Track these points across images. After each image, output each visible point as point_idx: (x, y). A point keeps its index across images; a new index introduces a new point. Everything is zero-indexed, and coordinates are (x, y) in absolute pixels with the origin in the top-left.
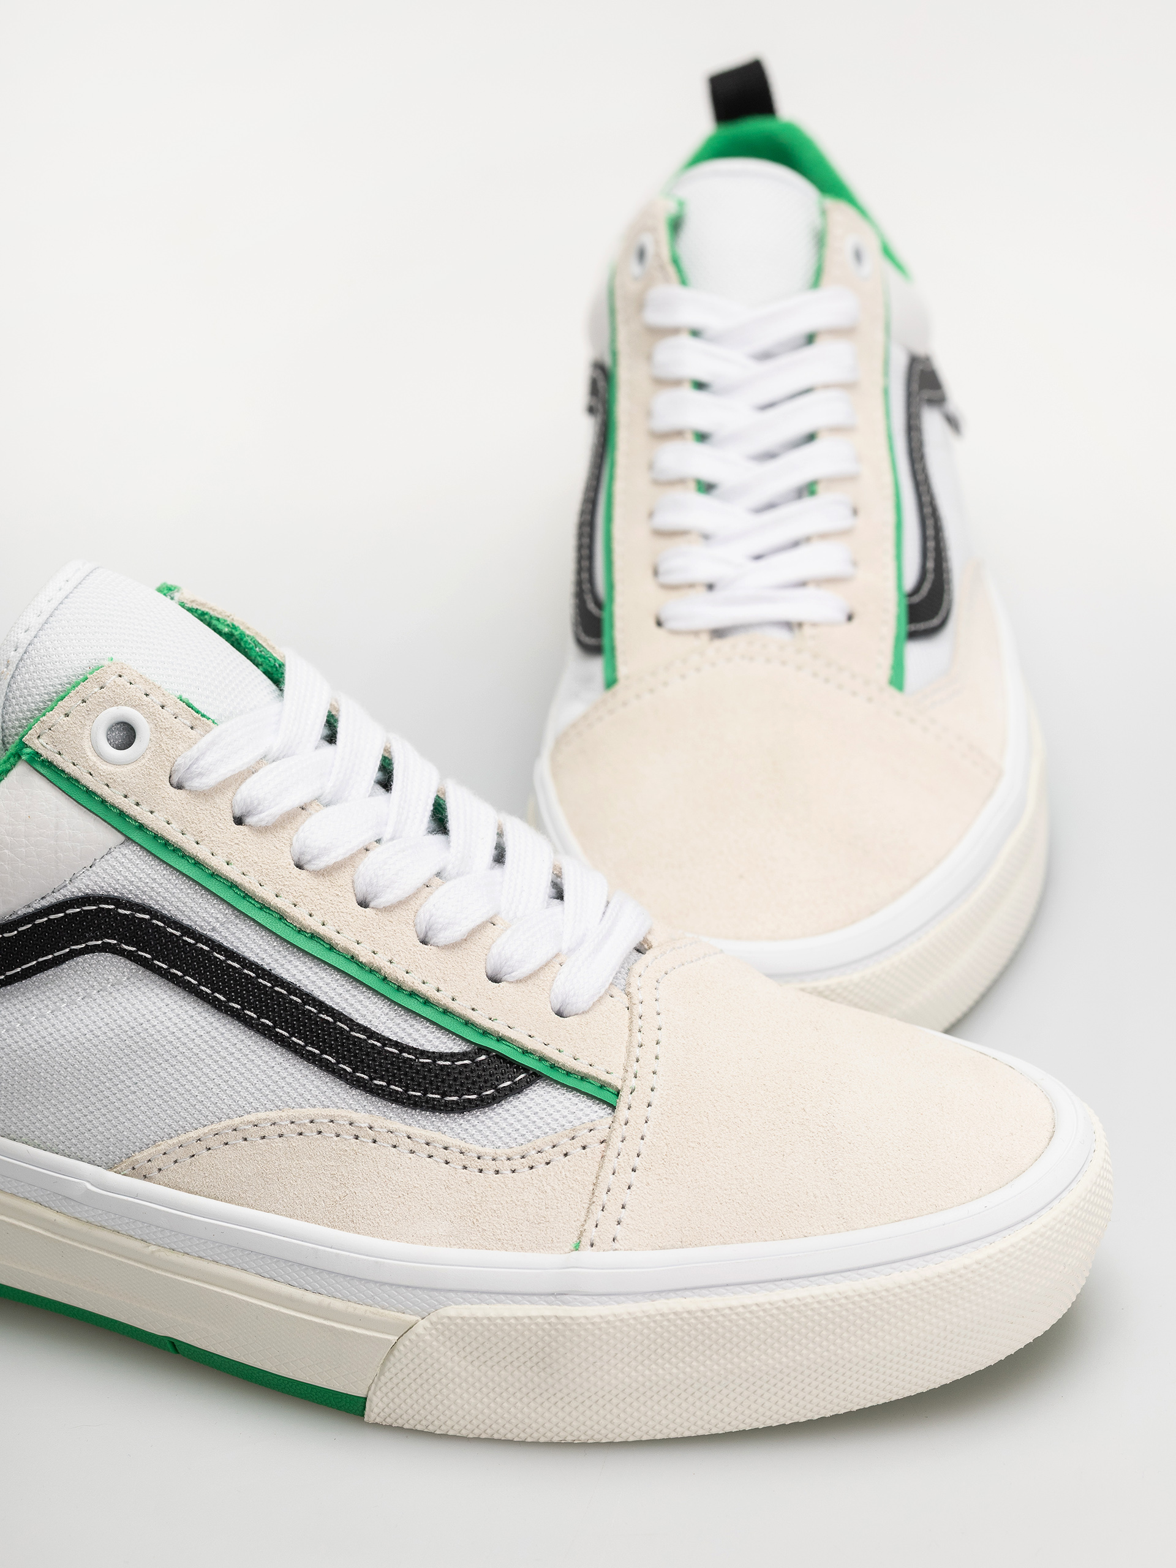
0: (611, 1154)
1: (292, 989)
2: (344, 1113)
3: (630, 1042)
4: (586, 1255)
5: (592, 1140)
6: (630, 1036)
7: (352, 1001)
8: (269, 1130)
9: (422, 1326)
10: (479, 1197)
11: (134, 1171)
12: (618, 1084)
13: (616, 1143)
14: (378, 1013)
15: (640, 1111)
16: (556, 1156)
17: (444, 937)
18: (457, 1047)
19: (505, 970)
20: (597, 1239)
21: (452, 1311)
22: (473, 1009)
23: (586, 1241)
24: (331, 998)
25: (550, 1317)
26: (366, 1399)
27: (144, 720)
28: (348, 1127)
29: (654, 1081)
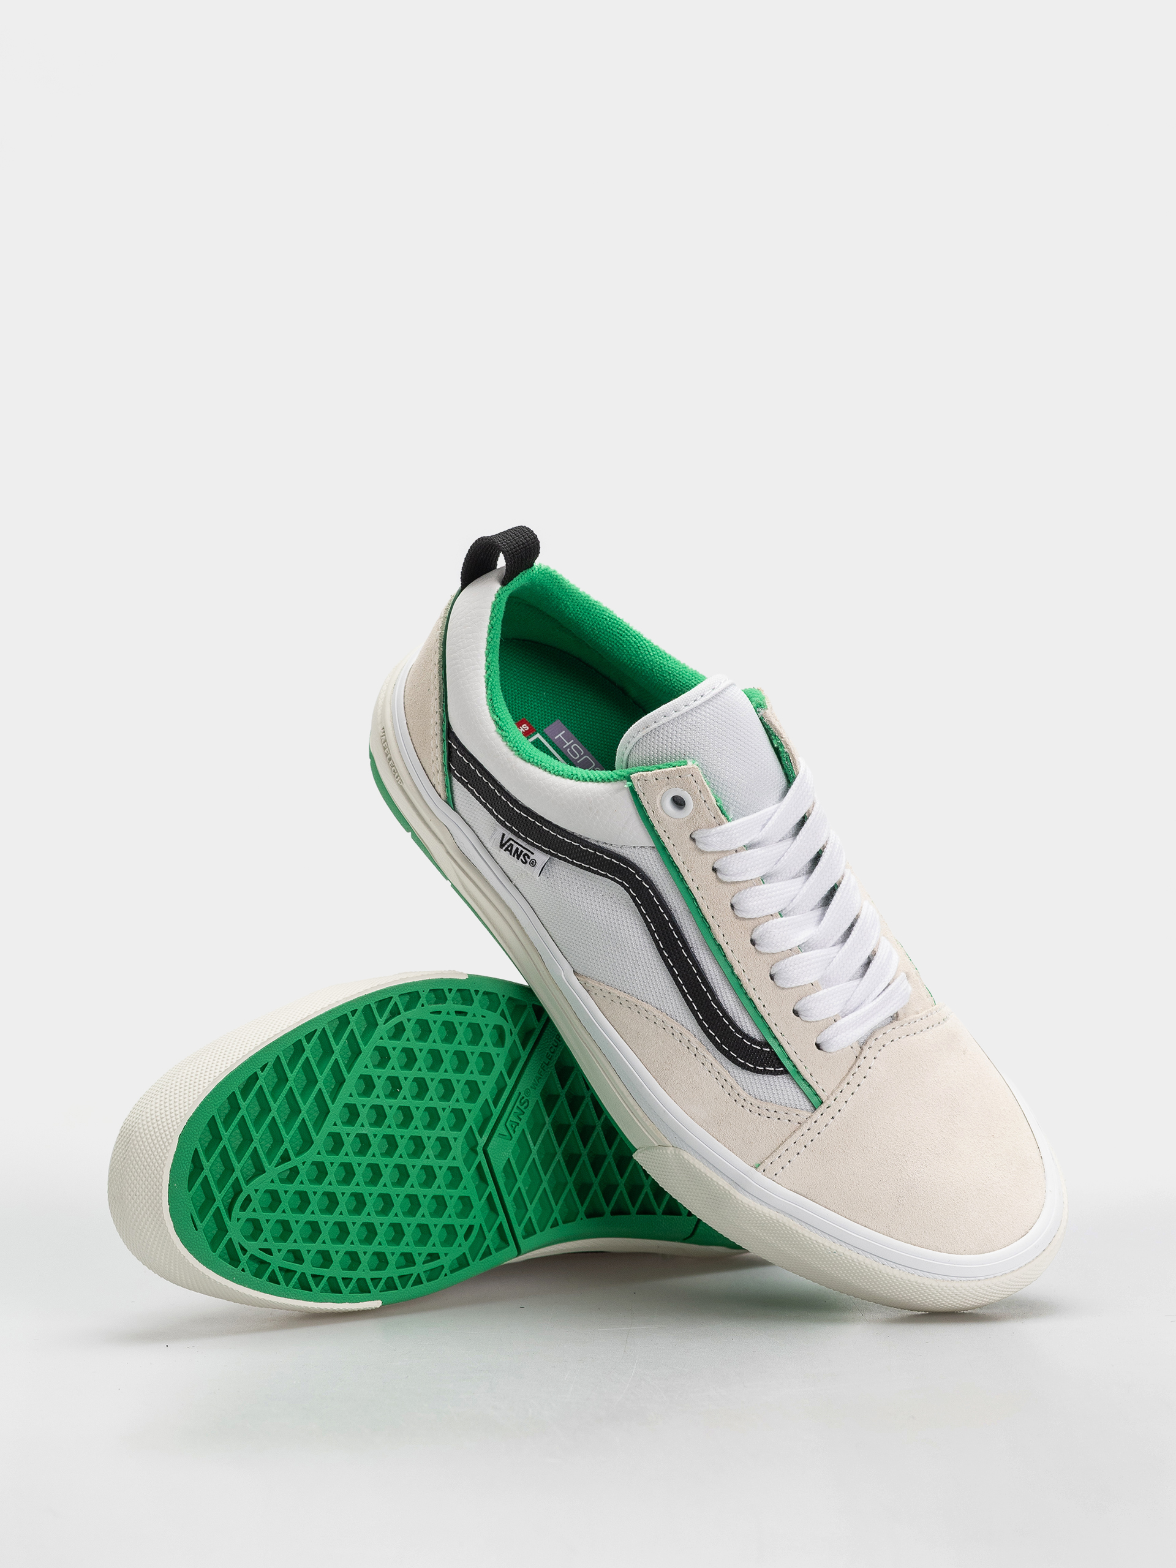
0: (799, 1133)
1: (696, 964)
2: (688, 1035)
3: (844, 1078)
4: (758, 1175)
5: (795, 1120)
6: (847, 1075)
7: (720, 985)
8: (651, 1017)
9: (670, 1150)
10: (727, 1113)
11: (584, 985)
12: (824, 1098)
13: (804, 1129)
14: (730, 998)
15: (826, 1118)
16: (774, 1116)
17: (779, 982)
18: (757, 1037)
19: (802, 1013)
20: (768, 1170)
21: (686, 1155)
22: (776, 1024)
23: (761, 1168)
24: (712, 979)
25: (727, 1190)
26: (637, 1150)
27: (692, 803)
28: (687, 1041)
29: (844, 1107)
